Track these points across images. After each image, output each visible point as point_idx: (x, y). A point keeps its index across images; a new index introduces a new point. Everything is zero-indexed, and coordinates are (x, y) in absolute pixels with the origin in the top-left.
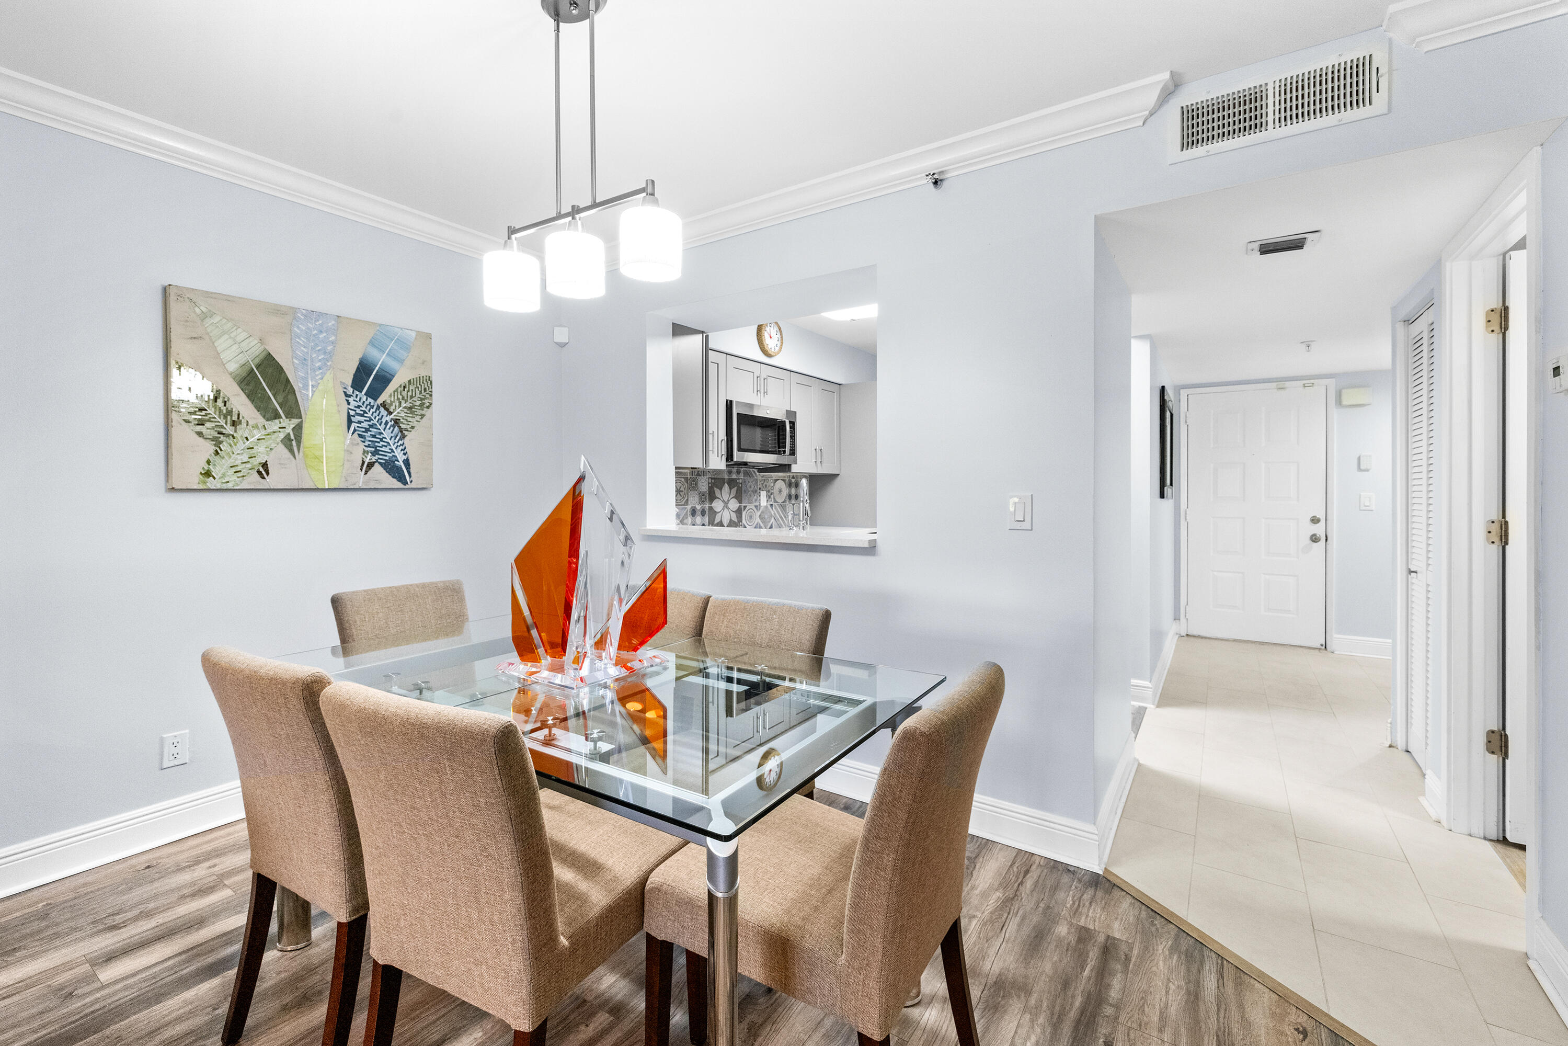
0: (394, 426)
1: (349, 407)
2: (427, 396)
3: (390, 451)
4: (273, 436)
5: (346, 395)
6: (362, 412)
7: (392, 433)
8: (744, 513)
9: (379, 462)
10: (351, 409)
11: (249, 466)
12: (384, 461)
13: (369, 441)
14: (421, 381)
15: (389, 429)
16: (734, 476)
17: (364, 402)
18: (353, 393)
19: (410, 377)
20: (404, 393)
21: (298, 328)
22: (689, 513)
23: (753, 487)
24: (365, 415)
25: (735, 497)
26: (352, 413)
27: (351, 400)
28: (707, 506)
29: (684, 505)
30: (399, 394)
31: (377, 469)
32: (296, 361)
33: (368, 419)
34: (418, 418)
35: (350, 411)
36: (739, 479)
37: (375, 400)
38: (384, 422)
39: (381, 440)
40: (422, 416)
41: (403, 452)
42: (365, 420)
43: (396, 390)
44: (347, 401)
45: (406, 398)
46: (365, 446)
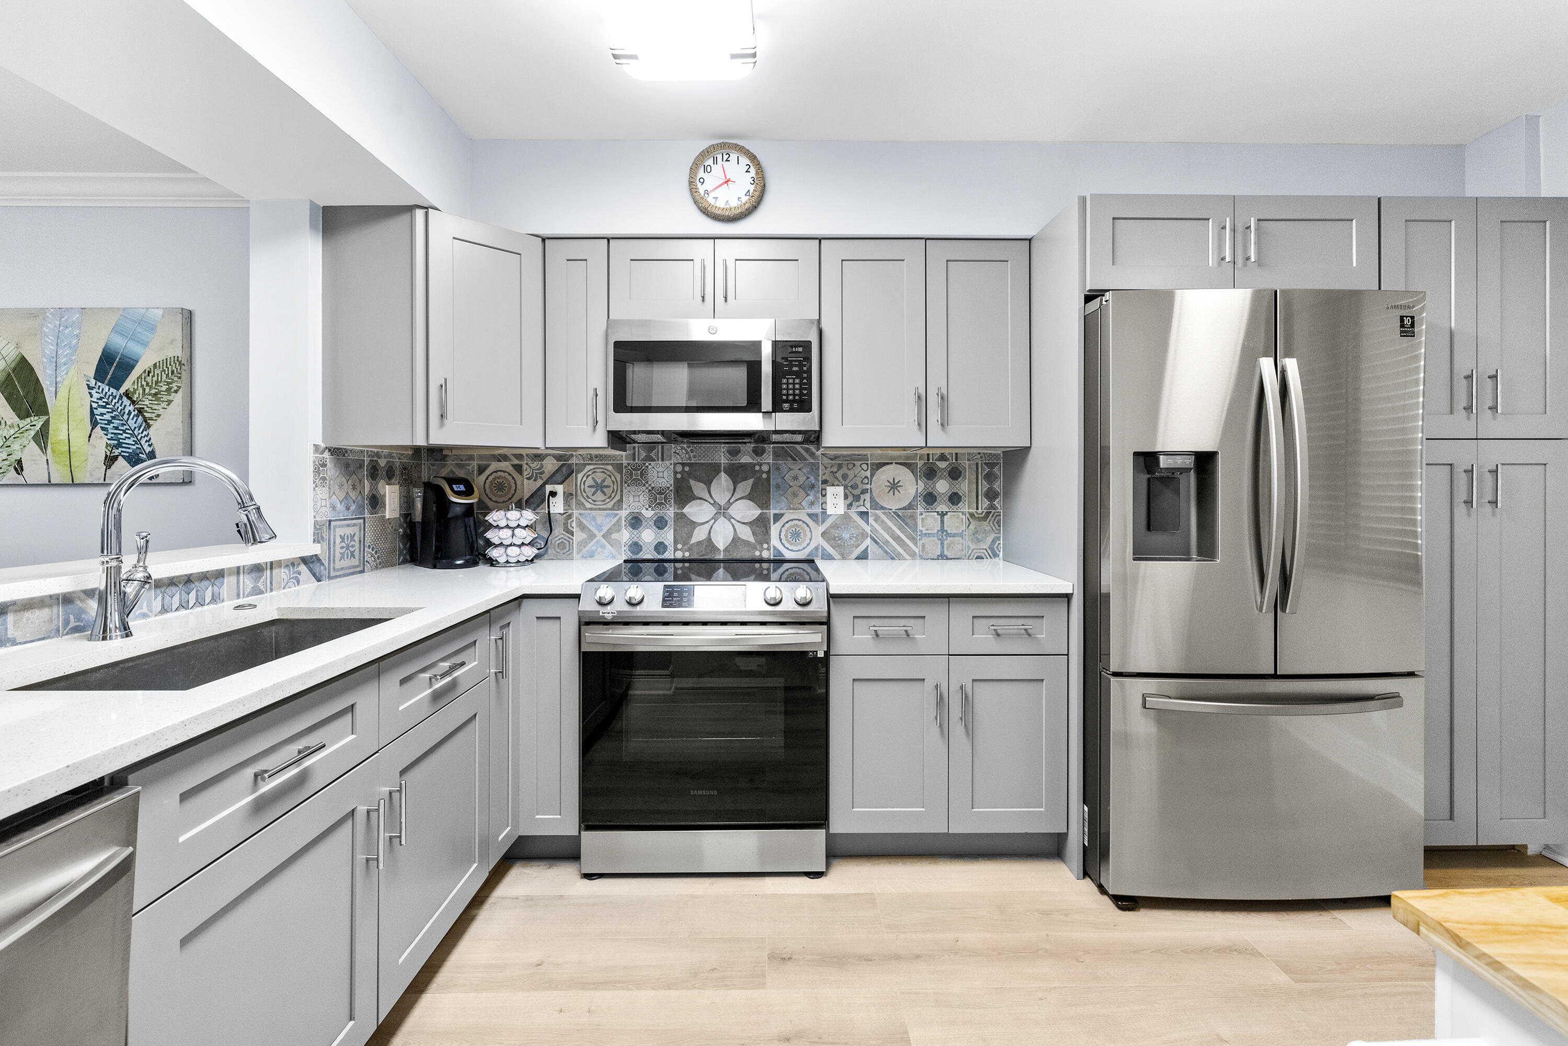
0: (137, 416)
1: (92, 399)
2: (176, 379)
3: (134, 443)
4: (26, 434)
5: (90, 388)
6: (104, 404)
7: (135, 423)
8: (774, 529)
9: (123, 456)
10: (94, 402)
11: (7, 463)
12: (127, 455)
13: (112, 433)
14: (168, 363)
15: (133, 419)
16: (746, 459)
17: (106, 393)
18: (96, 384)
19: (156, 361)
20: (149, 379)
21: (47, 327)
22: (624, 523)
23: (802, 479)
24: (107, 406)
25: (750, 497)
26: (95, 405)
27: (93, 392)
28: (670, 512)
29: (612, 509)
30: (143, 380)
31: (121, 462)
32: (45, 360)
33: (110, 410)
34: (164, 405)
35: (92, 403)
36: (760, 465)
37: (118, 389)
38: (127, 412)
39: (124, 431)
40: (169, 402)
41: (148, 443)
42: (107, 412)
43: (140, 377)
44: (90, 393)
45: (150, 384)
46: (108, 439)
